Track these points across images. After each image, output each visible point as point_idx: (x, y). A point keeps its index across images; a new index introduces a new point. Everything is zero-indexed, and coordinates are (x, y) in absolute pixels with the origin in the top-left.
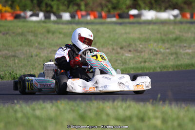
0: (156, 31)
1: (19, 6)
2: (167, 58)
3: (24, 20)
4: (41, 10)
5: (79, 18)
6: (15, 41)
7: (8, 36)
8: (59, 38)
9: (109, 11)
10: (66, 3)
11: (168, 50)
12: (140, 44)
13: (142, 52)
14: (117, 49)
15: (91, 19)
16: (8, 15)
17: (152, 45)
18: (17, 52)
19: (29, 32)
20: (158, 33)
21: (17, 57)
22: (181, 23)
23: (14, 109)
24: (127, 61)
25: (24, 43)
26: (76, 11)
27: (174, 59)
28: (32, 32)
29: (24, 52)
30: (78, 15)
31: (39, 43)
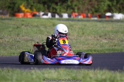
0: (123, 27)
1: (36, 8)
3: (38, 17)
4: (50, 12)
5: (73, 17)
6: (32, 31)
7: (28, 27)
9: (93, 13)
10: (66, 7)
12: (113, 34)
13: (113, 39)
14: (97, 37)
15: (81, 18)
16: (28, 14)
17: (120, 35)
18: (34, 37)
19: (41, 25)
21: (34, 41)
23: (31, 73)
24: (104, 45)
25: (38, 32)
26: (72, 13)
28: (43, 25)
29: (38, 37)
30: (73, 15)
31: (48, 32)
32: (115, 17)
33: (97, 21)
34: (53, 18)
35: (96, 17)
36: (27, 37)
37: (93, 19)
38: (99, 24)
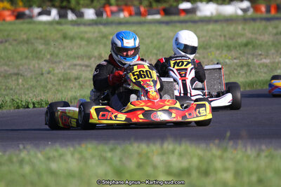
0: (219, 33)
2: (235, 72)
3: (29, 20)
4: (54, 6)
5: (107, 16)
6: (17, 52)
7: (7, 44)
8: (80, 46)
9: (150, 5)
11: (235, 61)
15: (125, 17)
16: (7, 13)
17: (213, 53)
18: (21, 67)
19: (37, 38)
20: (220, 36)
21: (21, 75)
22: (254, 19)
25: (30, 55)
26: (104, 7)
27: (246, 73)
28: (41, 38)
29: (31, 67)
30: (106, 12)
31: (52, 54)
32: (200, 11)
33: (159, 22)
34: (63, 20)
35: (158, 13)
36: (6, 68)
37: (150, 17)
38: (165, 30)
